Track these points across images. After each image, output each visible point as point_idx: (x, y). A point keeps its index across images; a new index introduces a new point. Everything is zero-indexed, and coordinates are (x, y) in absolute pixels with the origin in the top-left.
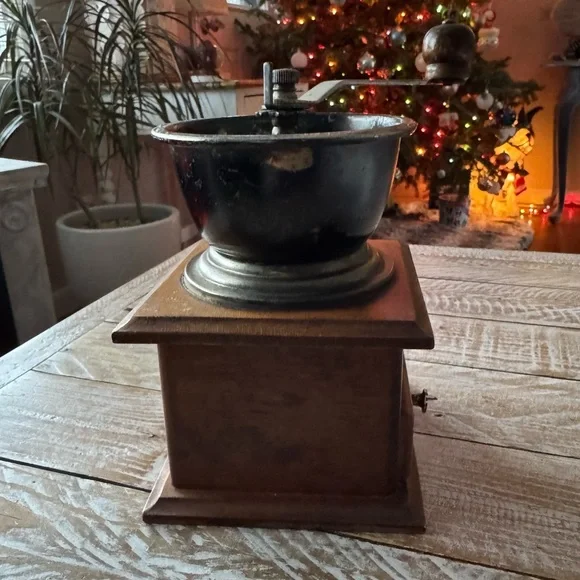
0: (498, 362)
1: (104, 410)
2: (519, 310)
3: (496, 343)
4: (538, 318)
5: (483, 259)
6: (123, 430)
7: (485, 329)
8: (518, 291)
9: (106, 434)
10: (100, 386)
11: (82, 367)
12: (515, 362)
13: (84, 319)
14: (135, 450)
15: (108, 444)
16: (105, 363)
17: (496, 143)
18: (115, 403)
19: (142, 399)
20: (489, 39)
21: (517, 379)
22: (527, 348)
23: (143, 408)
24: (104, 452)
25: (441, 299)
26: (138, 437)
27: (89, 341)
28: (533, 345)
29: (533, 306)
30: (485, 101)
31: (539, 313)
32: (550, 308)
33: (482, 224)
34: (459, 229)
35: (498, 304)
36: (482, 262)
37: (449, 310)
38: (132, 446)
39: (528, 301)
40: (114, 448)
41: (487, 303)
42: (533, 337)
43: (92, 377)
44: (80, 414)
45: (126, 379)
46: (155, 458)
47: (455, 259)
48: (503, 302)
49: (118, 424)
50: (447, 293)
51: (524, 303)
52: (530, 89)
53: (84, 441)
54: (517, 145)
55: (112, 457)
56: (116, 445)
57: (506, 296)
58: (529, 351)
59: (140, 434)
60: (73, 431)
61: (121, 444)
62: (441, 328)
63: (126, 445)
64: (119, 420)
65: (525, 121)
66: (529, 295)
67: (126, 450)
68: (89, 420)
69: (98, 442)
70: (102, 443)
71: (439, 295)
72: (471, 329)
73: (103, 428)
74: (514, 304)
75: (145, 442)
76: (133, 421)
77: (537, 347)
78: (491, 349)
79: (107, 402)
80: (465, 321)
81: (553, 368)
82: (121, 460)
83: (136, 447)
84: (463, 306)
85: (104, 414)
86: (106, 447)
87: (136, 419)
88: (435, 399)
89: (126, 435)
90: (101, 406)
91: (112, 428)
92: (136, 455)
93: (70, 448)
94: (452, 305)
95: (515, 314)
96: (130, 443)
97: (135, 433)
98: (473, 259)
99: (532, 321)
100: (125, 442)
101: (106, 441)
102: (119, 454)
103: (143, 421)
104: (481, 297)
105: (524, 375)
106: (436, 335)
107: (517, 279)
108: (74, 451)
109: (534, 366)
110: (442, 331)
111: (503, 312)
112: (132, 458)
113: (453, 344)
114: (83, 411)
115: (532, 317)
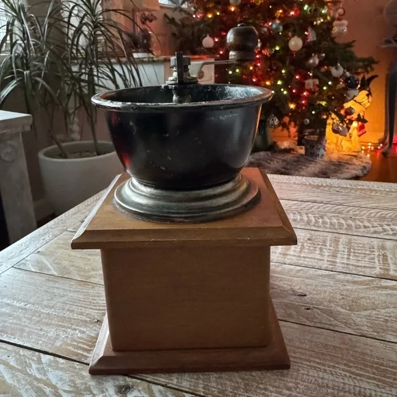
0: (351, 267)
1: (62, 300)
2: (365, 227)
3: (349, 252)
4: (380, 233)
5: (339, 187)
6: (76, 316)
7: (341, 240)
8: (364, 212)
9: (63, 319)
10: (61, 281)
11: (49, 266)
12: (364, 267)
13: (53, 228)
14: (84, 332)
15: (64, 327)
16: (65, 263)
17: (345, 100)
18: (71, 294)
19: (91, 291)
20: (341, 28)
21: (365, 281)
22: (372, 256)
23: (91, 298)
24: (61, 333)
25: (308, 217)
26: (86, 321)
27: (55, 246)
28: (376, 254)
29: (376, 224)
30: (337, 71)
31: (380, 229)
32: (389, 225)
33: (335, 156)
34: (318, 159)
35: (350, 222)
36: (338, 189)
37: (314, 226)
38: (82, 329)
39: (372, 219)
40: (69, 330)
41: (342, 221)
42: (376, 247)
43: (56, 274)
44: (45, 303)
45: (80, 275)
47: (318, 187)
48: (354, 220)
49: (72, 311)
50: (313, 213)
51: (369, 221)
52: (369, 63)
53: (47, 324)
54: (360, 102)
55: (67, 337)
56: (69, 328)
57: (356, 215)
58: (373, 259)
59: (88, 319)
60: (40, 316)
61: (74, 327)
62: (309, 239)
63: (77, 328)
64: (74, 308)
65: (365, 85)
66: (372, 215)
67: (77, 332)
68: (52, 307)
69: (57, 325)
70: (60, 326)
71: (307, 214)
72: (330, 240)
73: (61, 314)
74: (362, 222)
75: (91, 326)
76: (83, 309)
77: (379, 255)
78: (346, 256)
79: (65, 293)
80: (326, 234)
81: (392, 273)
82: (73, 340)
83: (85, 330)
84: (324, 223)
85: (63, 303)
86: (63, 329)
87: (86, 308)
88: (305, 295)
89: (78, 319)
90: (61, 296)
91: (68, 314)
92: (84, 336)
93: (37, 329)
94: (317, 222)
95: (362, 230)
96: (80, 327)
97: (84, 318)
98: (331, 187)
99: (375, 236)
100: (77, 326)
101: (63, 324)
102: (72, 335)
103: (91, 308)
104: (337, 216)
105: (370, 278)
106: (305, 244)
107: (363, 203)
108: (39, 332)
109: (378, 271)
110: (310, 242)
111: (354, 228)
112: (81, 338)
113: (318, 252)
114: (48, 300)
115: (375, 232)
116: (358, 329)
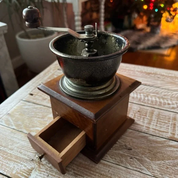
0: (157, 131)
2: (169, 104)
3: (158, 121)
5: (159, 75)
6: (23, 156)
7: (155, 113)
8: (170, 93)
9: (17, 157)
11: (13, 123)
14: (25, 166)
15: (17, 162)
21: (162, 141)
22: (168, 124)
24: (16, 166)
25: (140, 96)
26: (26, 160)
28: (171, 123)
29: (174, 102)
37: (143, 102)
38: (25, 164)
39: (173, 99)
40: (19, 164)
41: (158, 100)
42: (171, 118)
43: (15, 128)
46: (32, 171)
47: (149, 74)
48: (163, 99)
49: (21, 153)
50: (143, 93)
51: (171, 100)
53: (10, 160)
55: (18, 168)
56: (20, 163)
57: (165, 95)
58: (168, 126)
59: (28, 159)
60: (7, 155)
61: (21, 163)
62: (139, 112)
63: (23, 163)
64: (22, 151)
66: (174, 95)
67: (23, 166)
69: (14, 161)
71: (140, 93)
72: (150, 112)
73: (16, 155)
74: (168, 100)
75: (29, 163)
76: (26, 152)
77: (172, 124)
78: (155, 124)
79: (19, 142)
80: (148, 108)
81: (176, 136)
82: (21, 171)
83: (26, 165)
84: (148, 100)
85: (17, 147)
86: (17, 163)
87: (27, 151)
88: (131, 149)
89: (24, 158)
90: (17, 143)
91: (19, 155)
92: (26, 169)
93: (5, 163)
94: (144, 99)
95: (167, 106)
96: (24, 163)
97: (26, 158)
98: (155, 74)
99: (172, 110)
100: (23, 162)
101: (17, 161)
102: (20, 167)
103: (30, 152)
104: (155, 96)
105: (165, 139)
106: (136, 115)
107: (170, 87)
108: (6, 164)
109: (169, 135)
110: (139, 113)
111: (162, 104)
112: (24, 170)
113: (142, 120)
114: (11, 145)
115: (173, 108)
116: (153, 172)
